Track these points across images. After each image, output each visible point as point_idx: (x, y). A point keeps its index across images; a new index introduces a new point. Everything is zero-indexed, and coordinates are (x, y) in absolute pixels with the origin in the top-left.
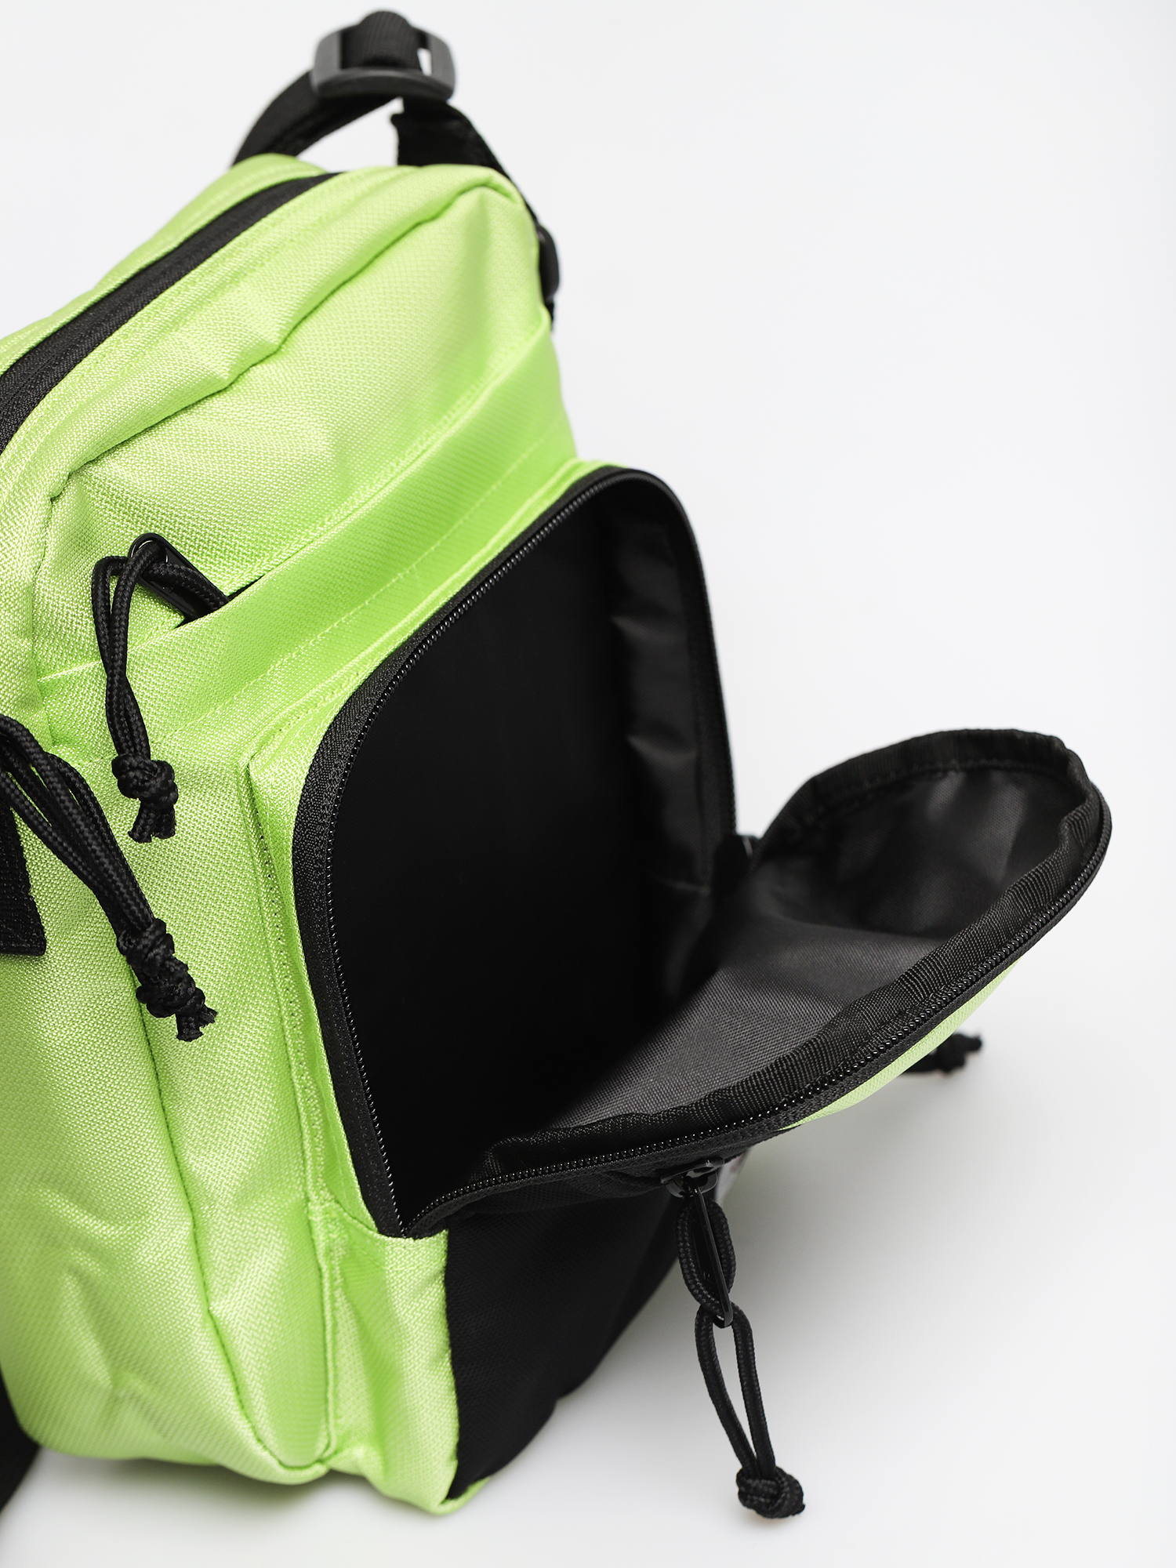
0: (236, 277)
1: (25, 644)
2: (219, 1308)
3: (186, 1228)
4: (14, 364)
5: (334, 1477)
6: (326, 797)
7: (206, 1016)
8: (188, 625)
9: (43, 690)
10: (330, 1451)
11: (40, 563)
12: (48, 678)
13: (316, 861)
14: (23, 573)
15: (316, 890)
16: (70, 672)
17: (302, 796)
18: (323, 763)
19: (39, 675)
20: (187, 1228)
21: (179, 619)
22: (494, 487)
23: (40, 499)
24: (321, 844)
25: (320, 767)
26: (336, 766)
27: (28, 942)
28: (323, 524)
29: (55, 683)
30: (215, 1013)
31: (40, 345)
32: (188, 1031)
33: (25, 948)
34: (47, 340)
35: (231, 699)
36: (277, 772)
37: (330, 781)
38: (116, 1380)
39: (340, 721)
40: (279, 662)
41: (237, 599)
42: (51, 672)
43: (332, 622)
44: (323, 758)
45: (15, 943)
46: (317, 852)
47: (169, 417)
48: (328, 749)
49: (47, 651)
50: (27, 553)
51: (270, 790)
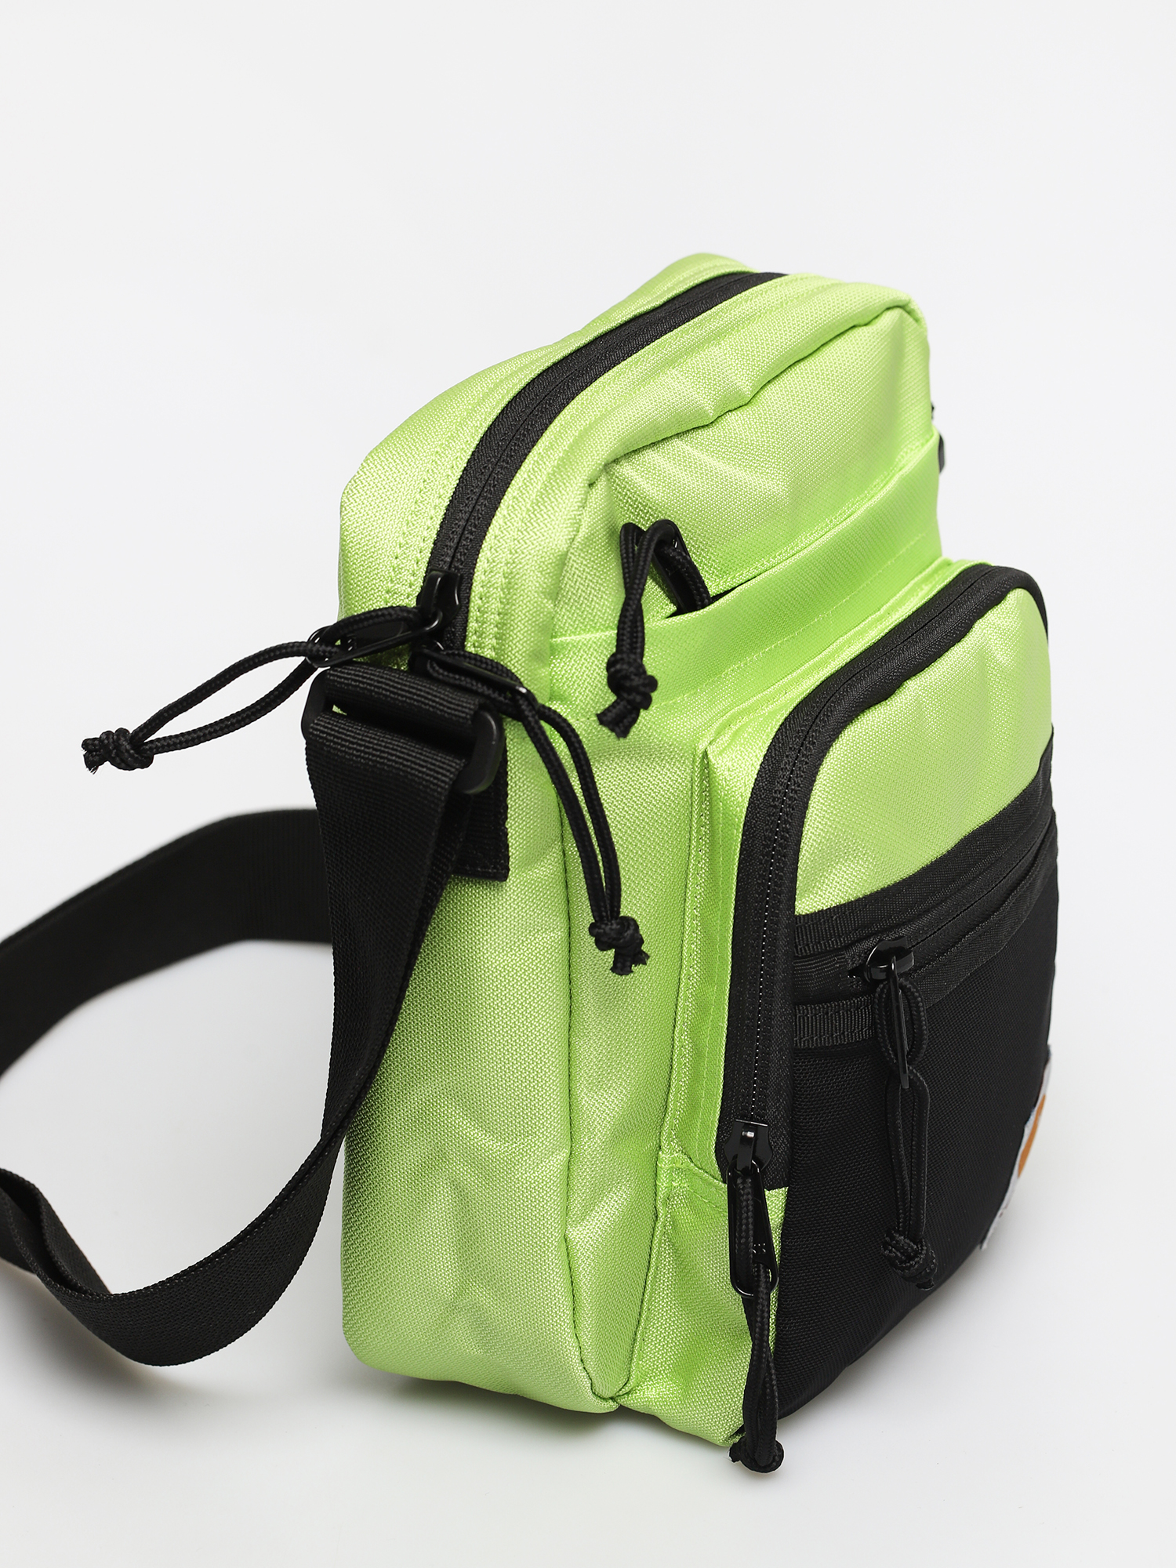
0: (717, 336)
1: (550, 605)
2: (574, 1234)
3: (563, 1156)
4: (546, 370)
5: (625, 1414)
6: (778, 783)
7: (641, 958)
8: (679, 617)
9: (553, 650)
10: (627, 1389)
11: (575, 535)
12: (558, 640)
13: (765, 838)
14: (559, 542)
15: (761, 863)
16: (578, 638)
17: (756, 779)
18: (775, 754)
19: (552, 637)
20: (565, 1155)
21: (673, 608)
22: (889, 562)
23: (580, 481)
24: (771, 824)
25: (772, 757)
26: (787, 756)
27: (495, 868)
28: (775, 557)
29: (564, 646)
30: (648, 957)
31: (560, 362)
32: (622, 966)
33: (490, 873)
34: (565, 358)
35: (695, 690)
36: (734, 757)
37: (782, 769)
38: (461, 1291)
39: (790, 722)
40: (732, 668)
41: (721, 601)
42: (562, 635)
43: (772, 643)
44: (775, 750)
45: (481, 868)
46: (767, 830)
47: (667, 438)
48: (779, 742)
49: (564, 616)
50: (565, 525)
51: (727, 773)
